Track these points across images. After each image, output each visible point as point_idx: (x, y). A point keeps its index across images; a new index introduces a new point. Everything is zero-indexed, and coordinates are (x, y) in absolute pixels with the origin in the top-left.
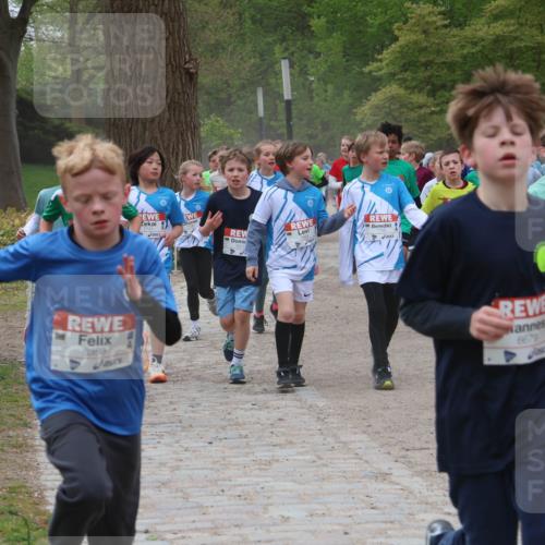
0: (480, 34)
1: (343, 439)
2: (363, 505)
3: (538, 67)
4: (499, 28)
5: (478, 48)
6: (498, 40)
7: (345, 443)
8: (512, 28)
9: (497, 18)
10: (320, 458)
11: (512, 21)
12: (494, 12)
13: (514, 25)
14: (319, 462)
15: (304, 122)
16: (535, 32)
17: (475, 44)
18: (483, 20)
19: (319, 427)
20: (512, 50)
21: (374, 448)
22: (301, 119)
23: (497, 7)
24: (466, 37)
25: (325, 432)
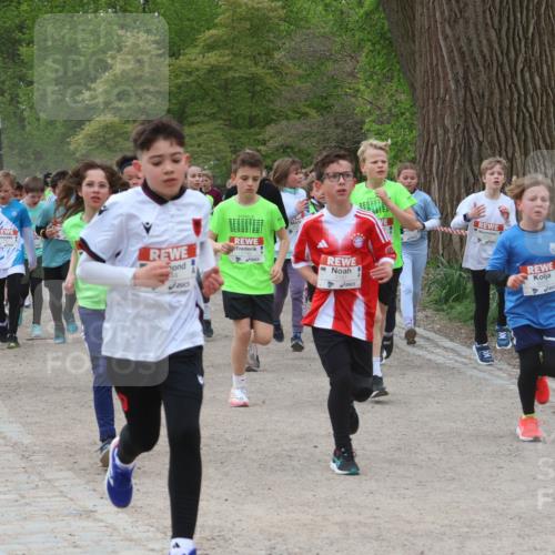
0: (194, 63)
1: (48, 477)
2: (66, 544)
3: (253, 97)
4: (213, 58)
5: (192, 78)
6: (213, 70)
7: (49, 481)
8: (226, 59)
9: (210, 47)
10: (23, 497)
11: (227, 52)
12: (208, 42)
13: (228, 55)
14: (23, 501)
15: (16, 151)
16: (249, 63)
17: (190, 73)
18: (197, 50)
19: (23, 465)
20: (226, 80)
21: (79, 485)
22: (12, 148)
23: (212, 36)
24: (180, 67)
25: (30, 470)
